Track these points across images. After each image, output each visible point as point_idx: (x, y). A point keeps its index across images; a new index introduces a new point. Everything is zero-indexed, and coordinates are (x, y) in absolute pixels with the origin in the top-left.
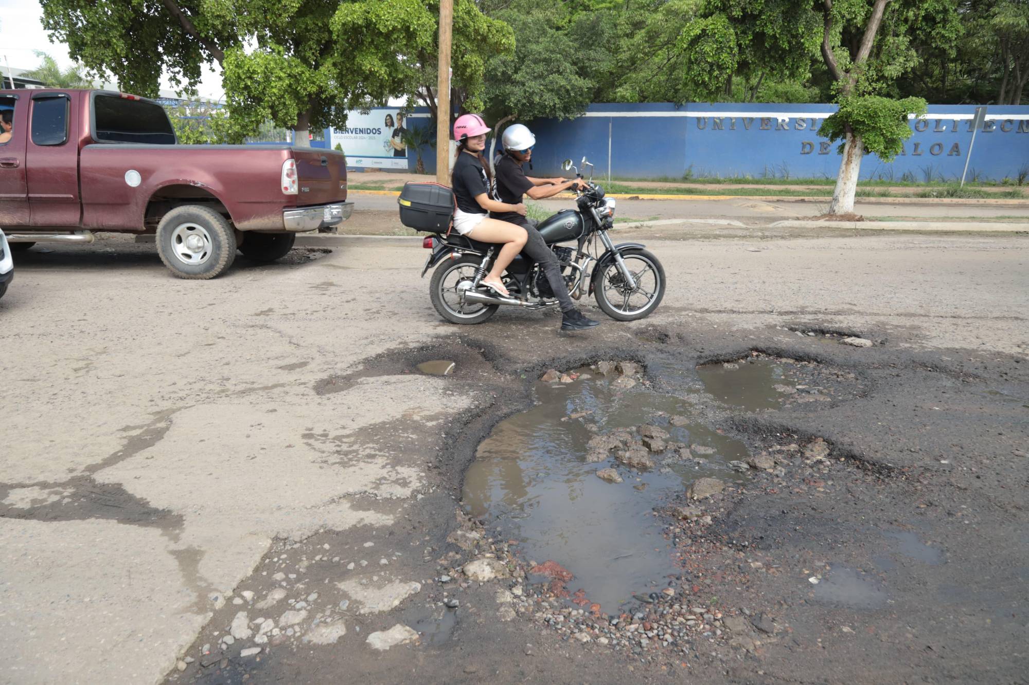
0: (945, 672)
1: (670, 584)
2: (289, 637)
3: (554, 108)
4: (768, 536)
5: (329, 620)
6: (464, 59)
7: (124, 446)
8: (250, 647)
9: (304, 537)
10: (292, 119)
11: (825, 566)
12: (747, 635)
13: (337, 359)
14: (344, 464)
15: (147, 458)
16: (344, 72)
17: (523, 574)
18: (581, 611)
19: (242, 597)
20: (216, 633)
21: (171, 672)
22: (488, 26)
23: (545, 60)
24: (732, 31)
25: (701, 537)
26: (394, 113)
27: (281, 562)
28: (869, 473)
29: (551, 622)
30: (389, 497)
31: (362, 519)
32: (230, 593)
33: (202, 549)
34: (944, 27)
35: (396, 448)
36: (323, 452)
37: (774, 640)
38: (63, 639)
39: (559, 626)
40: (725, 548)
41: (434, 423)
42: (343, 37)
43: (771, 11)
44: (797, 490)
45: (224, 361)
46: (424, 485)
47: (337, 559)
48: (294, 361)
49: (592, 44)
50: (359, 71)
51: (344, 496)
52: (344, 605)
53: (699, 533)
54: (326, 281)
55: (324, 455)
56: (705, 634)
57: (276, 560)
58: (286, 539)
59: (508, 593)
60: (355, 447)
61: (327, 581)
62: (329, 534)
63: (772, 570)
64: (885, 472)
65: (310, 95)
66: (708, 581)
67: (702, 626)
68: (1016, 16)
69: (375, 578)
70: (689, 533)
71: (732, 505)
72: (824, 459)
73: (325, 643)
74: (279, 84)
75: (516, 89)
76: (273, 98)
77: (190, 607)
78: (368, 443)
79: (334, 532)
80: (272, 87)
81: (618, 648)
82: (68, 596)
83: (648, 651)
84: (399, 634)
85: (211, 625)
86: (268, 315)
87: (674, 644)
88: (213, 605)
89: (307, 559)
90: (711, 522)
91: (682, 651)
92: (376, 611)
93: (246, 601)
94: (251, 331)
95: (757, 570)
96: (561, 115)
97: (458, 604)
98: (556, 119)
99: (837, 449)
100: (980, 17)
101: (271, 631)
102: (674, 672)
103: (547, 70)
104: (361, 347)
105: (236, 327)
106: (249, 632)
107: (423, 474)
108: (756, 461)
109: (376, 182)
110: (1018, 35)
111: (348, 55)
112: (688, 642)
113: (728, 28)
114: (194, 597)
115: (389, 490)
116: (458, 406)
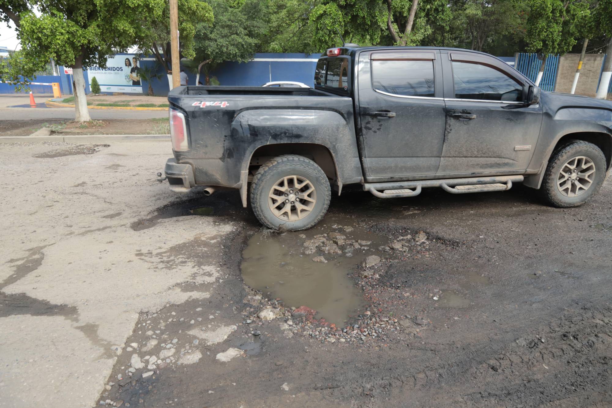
0: (504, 330)
1: (367, 309)
2: (169, 364)
3: (235, 55)
4: (409, 280)
5: (190, 351)
6: (182, 26)
7: (15, 271)
8: (146, 372)
9: (158, 310)
10: (72, 61)
11: (439, 291)
12: (412, 327)
13: (140, 210)
14: (169, 268)
15: (36, 277)
16: (105, 31)
17: (290, 314)
18: (326, 328)
19: (131, 347)
20: (123, 368)
21: (103, 391)
22: (197, 6)
23: (228, 26)
24: (340, 12)
25: (376, 285)
26: (131, 58)
27: (148, 325)
28: (449, 246)
29: (313, 335)
30: (203, 283)
31: (191, 296)
32: (123, 345)
33: (96, 324)
34: (443, 14)
35: (197, 256)
36: (153, 263)
37: (425, 328)
38: (25, 384)
39: (318, 337)
40: (389, 289)
41: (215, 241)
42: (105, 9)
43: (360, 3)
44: (416, 257)
45: (64, 216)
46: (221, 275)
47: (182, 319)
48: (112, 212)
49: (255, 18)
50: (115, 31)
51: (176, 285)
52: (196, 342)
53: (375, 283)
54: (114, 164)
55: (154, 264)
56: (392, 330)
57: (144, 324)
58: (147, 312)
59: (285, 324)
60: (172, 258)
61: (180, 332)
62: (173, 307)
63: (415, 296)
64: (456, 244)
65: (82, 46)
66: (385, 306)
67: (389, 327)
68: (476, 10)
69: (210, 326)
70: (370, 284)
71: (387, 268)
72: (425, 241)
73: (192, 363)
74: (62, 37)
75: (212, 44)
76: (58, 47)
77: (102, 356)
78: (179, 255)
79: (176, 305)
80: (57, 39)
81: (351, 342)
82: (17, 360)
83: (366, 341)
84: (232, 353)
85: (118, 364)
86: (83, 186)
87: (378, 336)
88: (115, 353)
89: (164, 322)
90: (379, 277)
91: (383, 339)
92: (216, 343)
93: (134, 348)
94: (75, 196)
95: (408, 297)
96: (240, 60)
97: (260, 333)
98: (237, 62)
99: (431, 236)
100: (459, 10)
101: (156, 362)
102: (382, 349)
103: (230, 33)
104: (153, 202)
105: (64, 194)
106: (143, 364)
107: (219, 269)
108: (393, 245)
109: (124, 102)
110: (478, 20)
111: (107, 21)
112: (385, 335)
113: (338, 11)
114: (102, 350)
115: (202, 279)
116: (225, 230)
